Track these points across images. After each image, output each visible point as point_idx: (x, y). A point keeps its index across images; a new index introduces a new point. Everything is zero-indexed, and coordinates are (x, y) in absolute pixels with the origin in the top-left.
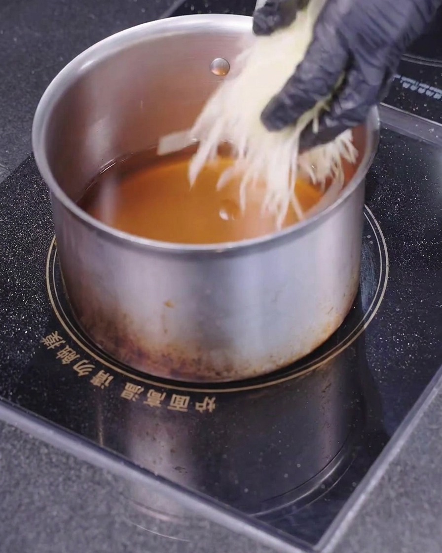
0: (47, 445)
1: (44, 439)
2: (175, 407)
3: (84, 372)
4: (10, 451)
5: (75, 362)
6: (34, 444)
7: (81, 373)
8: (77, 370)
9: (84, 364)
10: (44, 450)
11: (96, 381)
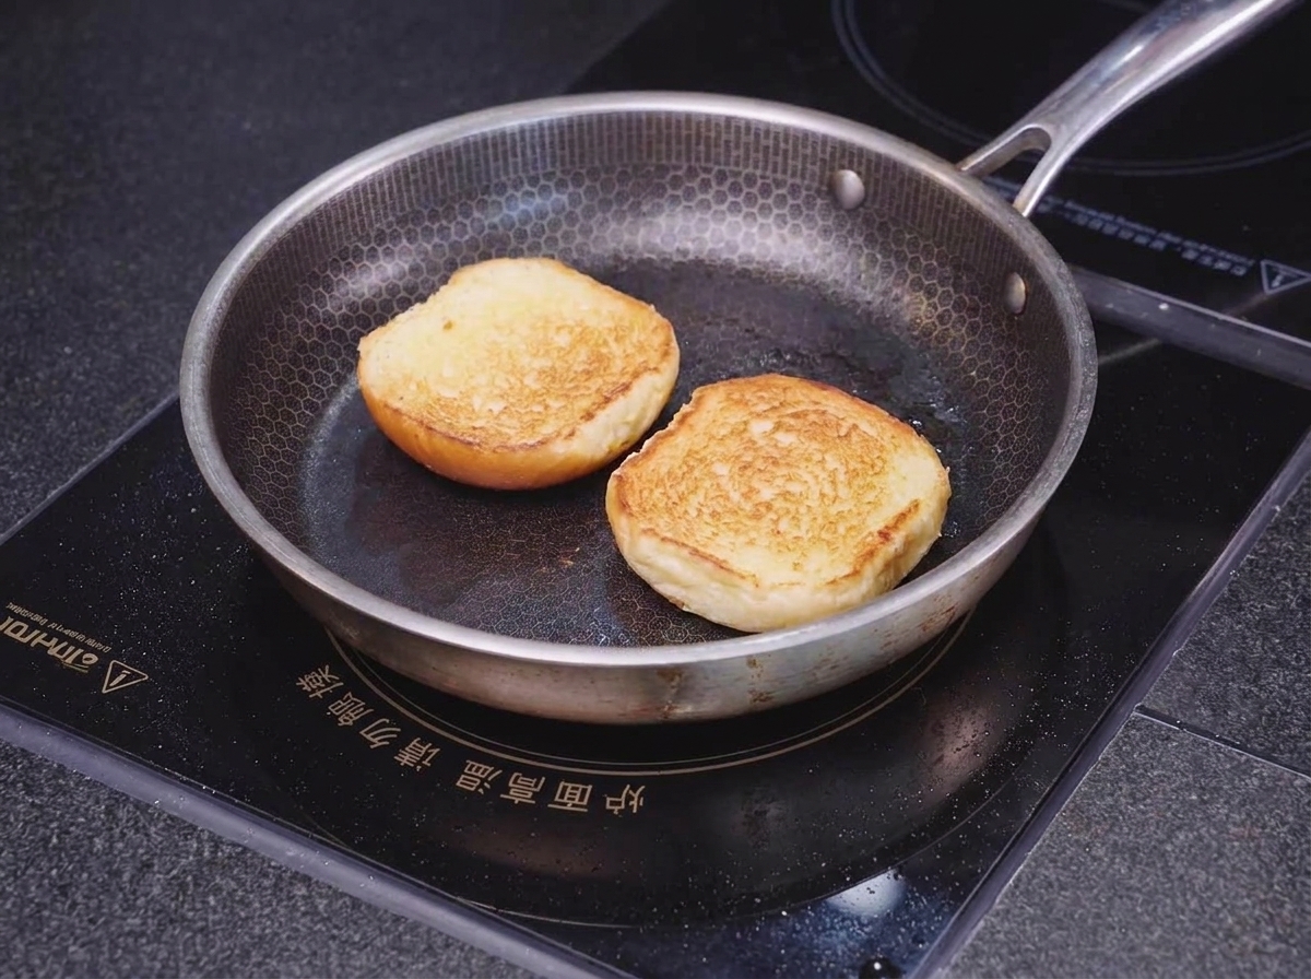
0: (306, 880)
1: (302, 869)
2: (565, 804)
3: (380, 741)
4: (231, 894)
5: (363, 722)
6: (280, 878)
7: (377, 743)
8: (368, 737)
9: (383, 725)
10: (300, 891)
11: (405, 758)
